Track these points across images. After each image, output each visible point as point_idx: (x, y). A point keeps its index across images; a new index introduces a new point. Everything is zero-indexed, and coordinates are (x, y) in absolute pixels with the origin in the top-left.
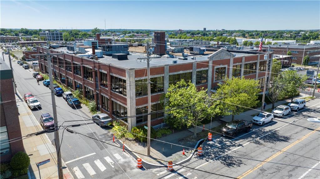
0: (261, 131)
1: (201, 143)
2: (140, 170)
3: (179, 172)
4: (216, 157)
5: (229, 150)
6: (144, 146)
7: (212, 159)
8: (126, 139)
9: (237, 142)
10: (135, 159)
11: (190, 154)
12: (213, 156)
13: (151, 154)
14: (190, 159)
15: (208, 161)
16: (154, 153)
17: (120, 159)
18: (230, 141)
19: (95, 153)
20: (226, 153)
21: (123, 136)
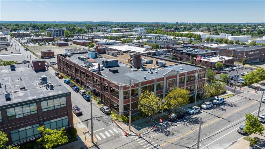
0: (190, 118)
1: (156, 124)
2: (126, 137)
3: (143, 138)
4: (162, 131)
5: (170, 128)
6: (128, 125)
7: (160, 132)
8: (119, 121)
9: (175, 124)
10: (123, 132)
11: (150, 130)
12: (161, 131)
13: (131, 129)
14: (149, 132)
15: (158, 133)
16: (132, 128)
17: (116, 131)
18: (172, 123)
19: (104, 128)
20: (168, 130)
21: (117, 119)
